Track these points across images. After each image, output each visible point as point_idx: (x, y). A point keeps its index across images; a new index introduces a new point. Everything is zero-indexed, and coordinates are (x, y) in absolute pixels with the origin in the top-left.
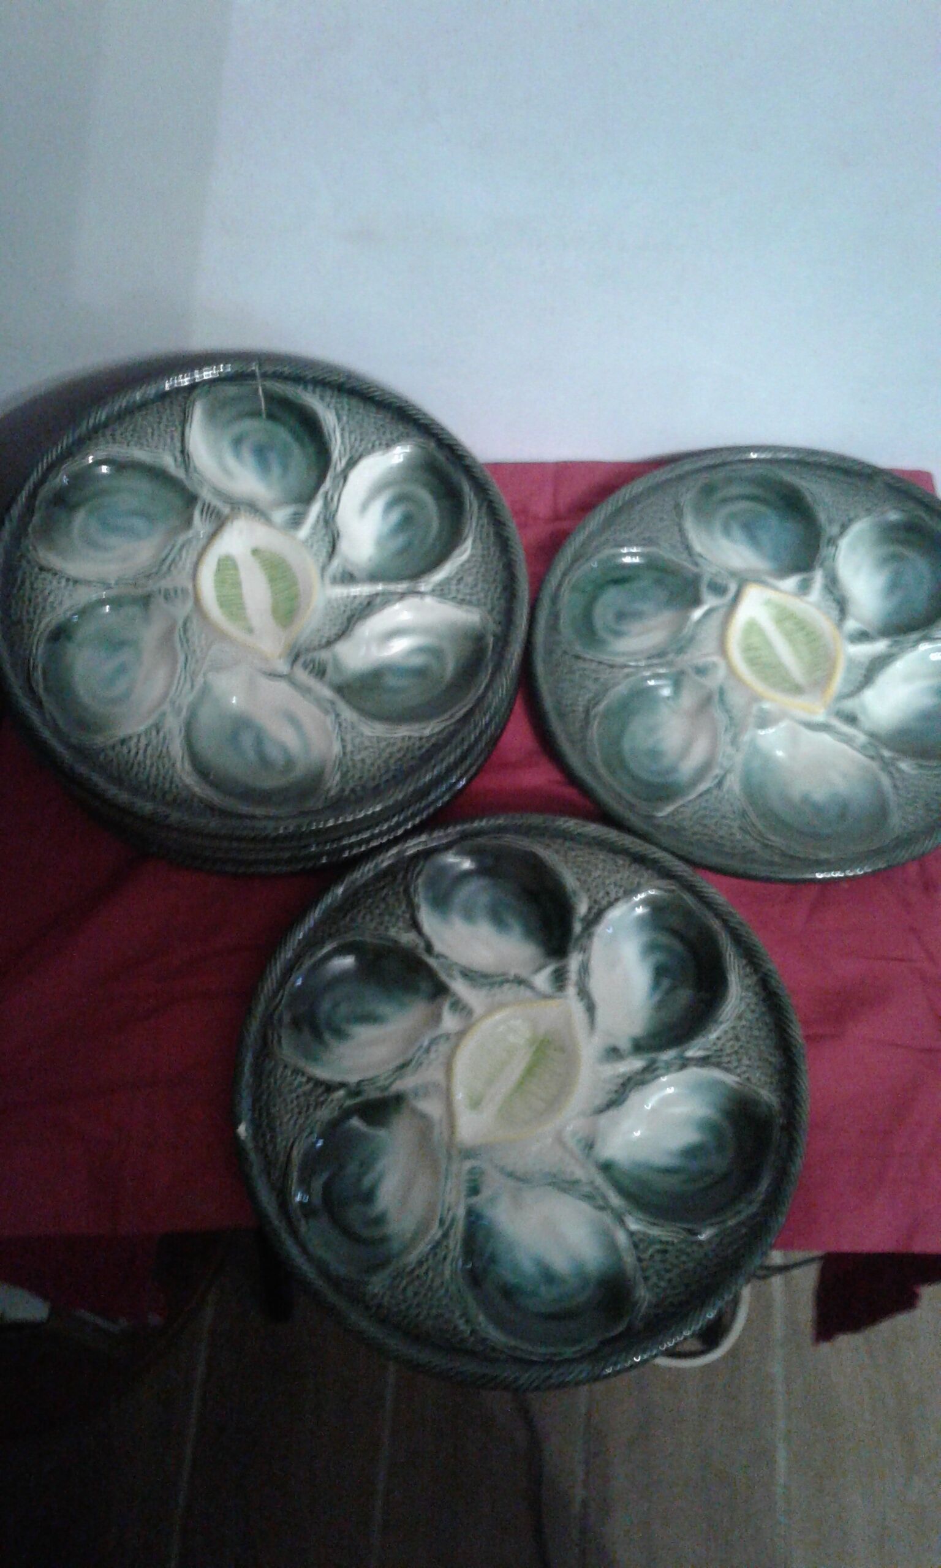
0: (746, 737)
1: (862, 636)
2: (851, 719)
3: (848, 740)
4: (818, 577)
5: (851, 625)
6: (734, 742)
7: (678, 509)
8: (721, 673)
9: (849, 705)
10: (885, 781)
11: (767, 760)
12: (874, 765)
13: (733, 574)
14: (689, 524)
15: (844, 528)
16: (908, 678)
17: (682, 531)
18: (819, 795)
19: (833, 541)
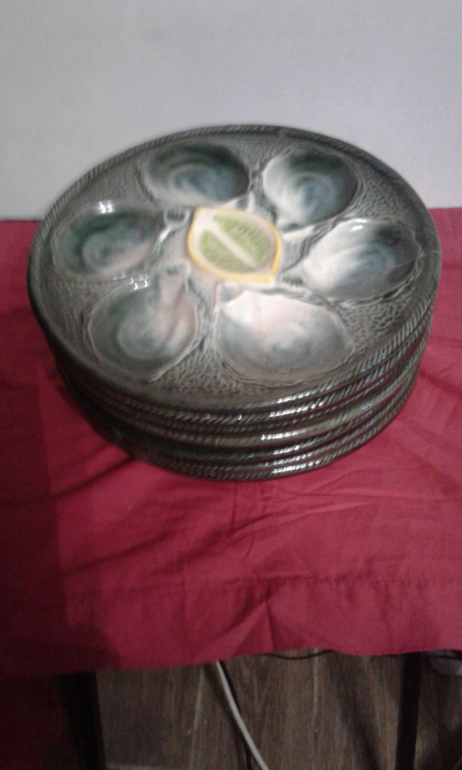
0: (217, 310)
1: (293, 227)
2: (298, 282)
3: (299, 296)
4: (251, 198)
5: (282, 221)
6: (208, 314)
7: (138, 175)
8: (189, 270)
9: (294, 272)
10: (334, 318)
11: (238, 327)
12: (323, 309)
13: (185, 207)
14: (148, 182)
15: (263, 166)
16: (335, 250)
17: (143, 186)
18: (286, 344)
19: (257, 174)
